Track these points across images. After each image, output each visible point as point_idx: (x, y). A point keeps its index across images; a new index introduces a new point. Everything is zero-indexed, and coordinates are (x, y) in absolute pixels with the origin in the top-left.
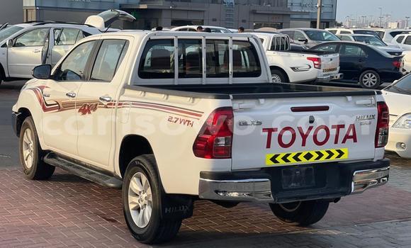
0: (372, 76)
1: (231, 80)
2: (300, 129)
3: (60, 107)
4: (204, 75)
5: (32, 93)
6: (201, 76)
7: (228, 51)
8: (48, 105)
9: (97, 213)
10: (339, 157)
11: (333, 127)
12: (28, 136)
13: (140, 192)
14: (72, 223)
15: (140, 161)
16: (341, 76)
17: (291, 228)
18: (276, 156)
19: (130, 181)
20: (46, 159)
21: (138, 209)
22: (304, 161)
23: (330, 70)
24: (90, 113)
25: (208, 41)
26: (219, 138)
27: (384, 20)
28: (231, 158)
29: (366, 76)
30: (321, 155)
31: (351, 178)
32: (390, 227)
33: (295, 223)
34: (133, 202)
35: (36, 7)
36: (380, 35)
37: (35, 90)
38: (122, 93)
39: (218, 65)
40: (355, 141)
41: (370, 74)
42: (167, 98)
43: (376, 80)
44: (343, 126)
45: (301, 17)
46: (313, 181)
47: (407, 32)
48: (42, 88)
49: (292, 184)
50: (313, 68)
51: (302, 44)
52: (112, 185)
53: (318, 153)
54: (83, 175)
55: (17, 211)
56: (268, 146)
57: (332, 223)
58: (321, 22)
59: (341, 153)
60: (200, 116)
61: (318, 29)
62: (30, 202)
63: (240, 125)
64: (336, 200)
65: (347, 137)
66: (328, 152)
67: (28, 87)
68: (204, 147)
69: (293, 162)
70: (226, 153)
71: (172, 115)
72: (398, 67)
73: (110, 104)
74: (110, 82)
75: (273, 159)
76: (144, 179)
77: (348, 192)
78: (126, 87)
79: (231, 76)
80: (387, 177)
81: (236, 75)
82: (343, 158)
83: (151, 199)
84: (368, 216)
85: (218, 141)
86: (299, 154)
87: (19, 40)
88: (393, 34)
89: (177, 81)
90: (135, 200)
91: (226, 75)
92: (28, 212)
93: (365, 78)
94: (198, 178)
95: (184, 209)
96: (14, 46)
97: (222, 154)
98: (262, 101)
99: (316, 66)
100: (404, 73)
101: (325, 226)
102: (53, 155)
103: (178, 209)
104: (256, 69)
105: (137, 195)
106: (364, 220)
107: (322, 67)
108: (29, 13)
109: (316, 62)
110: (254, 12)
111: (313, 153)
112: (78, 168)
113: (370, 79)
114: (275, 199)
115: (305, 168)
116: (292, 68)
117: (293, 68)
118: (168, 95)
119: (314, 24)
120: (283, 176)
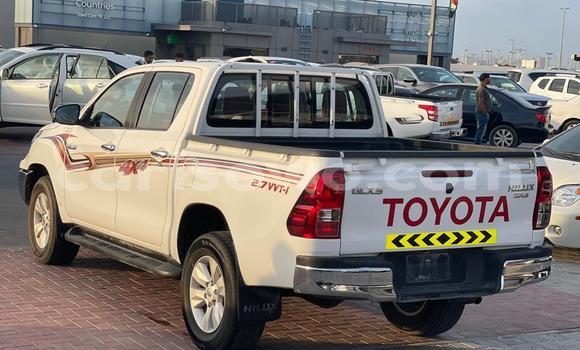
0: (506, 133)
1: (333, 132)
2: (433, 201)
3: (91, 164)
4: (296, 124)
5: (50, 143)
6: (292, 126)
7: (329, 92)
8: (73, 161)
9: (141, 313)
10: (484, 241)
11: (478, 199)
12: (41, 203)
13: (207, 284)
14: (108, 325)
15: (208, 240)
16: (464, 132)
17: (411, 338)
18: (401, 237)
19: (192, 268)
20: (68, 236)
21: (203, 307)
22: (437, 245)
23: (449, 123)
24: (135, 172)
25: (303, 78)
26: (324, 210)
27: (518, 56)
28: (339, 237)
29: (498, 133)
30: (460, 237)
31: (500, 270)
32: (547, 340)
33: (416, 332)
34: (196, 297)
35: (33, 24)
36: (516, 77)
37: (54, 139)
38: (184, 146)
39: (314, 110)
40: (507, 219)
41: (504, 131)
42: (250, 155)
43: (511, 139)
44: (491, 199)
45: (405, 48)
46: (448, 274)
47: (553, 74)
48: (65, 137)
49: (420, 277)
50: (426, 120)
51: (409, 87)
52: (166, 273)
53: (457, 234)
54: (124, 259)
55: (30, 307)
56: (390, 223)
57: (466, 333)
58: (433, 56)
59: (487, 236)
60: (299, 179)
61: (428, 66)
62: (46, 295)
63: (353, 193)
64: (478, 301)
65: (496, 213)
66: (470, 233)
67: (43, 135)
68: (302, 222)
69: (423, 246)
70: (333, 231)
71: (257, 178)
72: (542, 122)
73: (167, 160)
74: (165, 130)
75: (397, 242)
76: (214, 265)
77: (495, 290)
78: (189, 137)
79: (332, 127)
80: (549, 269)
81: (339, 125)
82: (490, 242)
83: (223, 293)
84: (515, 325)
85: (322, 214)
86: (431, 236)
87: (18, 70)
88: (534, 76)
89: (259, 131)
90: (200, 294)
91: (325, 125)
92: (47, 309)
93: (497, 136)
94: (294, 265)
95: (269, 308)
96: (11, 78)
97: (327, 233)
98: (383, 161)
99: (431, 117)
100: (551, 130)
101: (457, 336)
102: (78, 230)
103: (261, 307)
104: (366, 118)
105: (202, 287)
106: (509, 329)
107: (440, 119)
108: (23, 33)
109: (431, 112)
110: (340, 40)
111: (449, 234)
112: (116, 249)
113: (504, 137)
114: (398, 297)
115: (437, 255)
116: (397, 119)
117: (399, 120)
118: (251, 150)
119: (422, 59)
120: (408, 265)
